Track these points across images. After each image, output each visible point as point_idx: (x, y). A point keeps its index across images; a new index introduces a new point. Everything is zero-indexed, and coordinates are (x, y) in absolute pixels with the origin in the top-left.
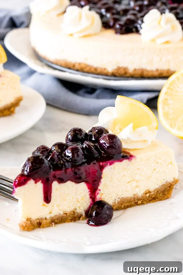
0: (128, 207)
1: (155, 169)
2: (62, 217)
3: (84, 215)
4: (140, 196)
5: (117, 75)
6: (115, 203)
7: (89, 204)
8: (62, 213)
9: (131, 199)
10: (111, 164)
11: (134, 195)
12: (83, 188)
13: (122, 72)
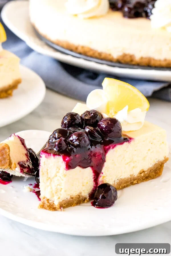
0: (124, 187)
1: (149, 150)
2: (69, 201)
3: (88, 198)
4: (136, 176)
5: (123, 61)
6: (115, 184)
7: (92, 187)
8: (69, 197)
9: (128, 179)
10: (113, 148)
11: (131, 175)
12: (89, 172)
13: (128, 59)
